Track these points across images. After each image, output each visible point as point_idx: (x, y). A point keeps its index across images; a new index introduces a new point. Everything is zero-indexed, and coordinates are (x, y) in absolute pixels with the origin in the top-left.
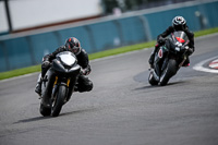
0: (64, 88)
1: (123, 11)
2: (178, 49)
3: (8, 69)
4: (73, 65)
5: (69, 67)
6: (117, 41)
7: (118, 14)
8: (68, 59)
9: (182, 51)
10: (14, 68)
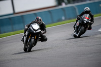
0: (33, 40)
1: (66, 4)
2: (85, 22)
3: (13, 31)
4: (38, 30)
5: (36, 30)
6: (63, 18)
7: (64, 5)
8: (36, 27)
9: (88, 23)
10: (16, 30)
